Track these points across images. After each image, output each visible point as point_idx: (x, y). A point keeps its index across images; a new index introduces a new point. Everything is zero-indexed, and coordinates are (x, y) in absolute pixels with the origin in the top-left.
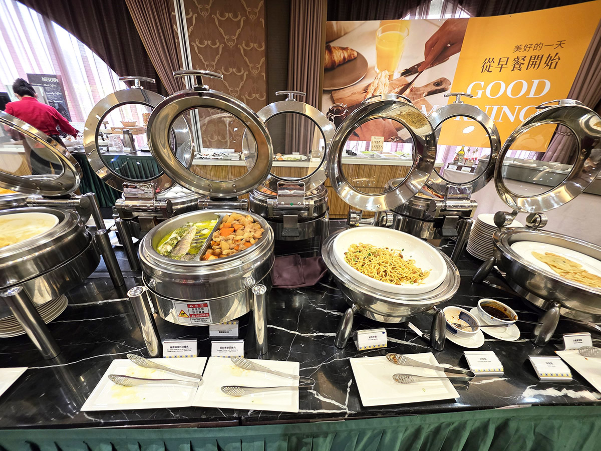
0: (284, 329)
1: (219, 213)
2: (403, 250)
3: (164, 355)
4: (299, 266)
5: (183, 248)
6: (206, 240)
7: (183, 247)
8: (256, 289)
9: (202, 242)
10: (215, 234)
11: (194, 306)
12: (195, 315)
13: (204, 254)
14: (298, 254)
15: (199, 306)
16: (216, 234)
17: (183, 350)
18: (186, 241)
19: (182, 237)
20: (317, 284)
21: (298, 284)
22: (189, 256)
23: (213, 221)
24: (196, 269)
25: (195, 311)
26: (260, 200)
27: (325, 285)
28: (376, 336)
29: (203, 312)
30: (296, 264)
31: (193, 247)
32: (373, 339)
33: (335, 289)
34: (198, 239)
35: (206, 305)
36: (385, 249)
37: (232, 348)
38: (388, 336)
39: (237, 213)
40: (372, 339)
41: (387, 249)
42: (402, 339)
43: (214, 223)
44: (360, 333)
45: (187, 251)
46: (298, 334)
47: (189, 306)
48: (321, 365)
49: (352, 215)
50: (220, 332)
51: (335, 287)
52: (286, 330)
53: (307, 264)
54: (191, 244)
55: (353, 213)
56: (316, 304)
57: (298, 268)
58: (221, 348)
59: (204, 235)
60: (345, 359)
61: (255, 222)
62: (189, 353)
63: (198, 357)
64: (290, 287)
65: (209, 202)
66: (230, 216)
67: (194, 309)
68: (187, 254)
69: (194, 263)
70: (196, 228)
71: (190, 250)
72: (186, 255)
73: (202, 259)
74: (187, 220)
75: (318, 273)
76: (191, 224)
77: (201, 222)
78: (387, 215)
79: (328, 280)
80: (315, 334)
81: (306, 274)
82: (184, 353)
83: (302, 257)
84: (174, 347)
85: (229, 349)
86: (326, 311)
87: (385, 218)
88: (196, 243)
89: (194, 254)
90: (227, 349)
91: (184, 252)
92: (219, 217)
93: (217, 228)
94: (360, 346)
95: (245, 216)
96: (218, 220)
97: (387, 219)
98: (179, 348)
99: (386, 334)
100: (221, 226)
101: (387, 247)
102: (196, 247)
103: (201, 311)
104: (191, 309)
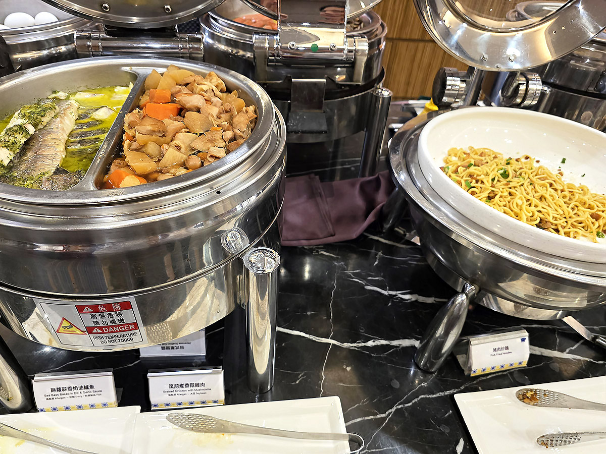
0: (302, 334)
1: (134, 68)
2: (563, 161)
3: (39, 406)
4: (319, 199)
5: (46, 157)
6: (106, 135)
7: (46, 152)
8: (253, 259)
9: (97, 140)
10: (128, 118)
11: (95, 308)
12: (101, 328)
13: (106, 170)
14: (316, 174)
15: (109, 308)
16: (132, 119)
17: (82, 394)
18: (53, 136)
19: (40, 127)
20: (362, 237)
21: (321, 236)
22: (64, 176)
23: (118, 89)
24: (87, 213)
25: (99, 319)
26: (229, 42)
27: (376, 238)
28: (507, 348)
29: (122, 321)
30: (313, 194)
31: (73, 153)
32: (502, 352)
33: (399, 245)
34: (85, 134)
35: (127, 306)
36: (523, 160)
37: (197, 385)
38: (532, 343)
39: (180, 68)
40: (499, 352)
41: (527, 158)
42: (552, 348)
43: (122, 93)
44: (476, 342)
45: (57, 163)
46: (334, 345)
47: (80, 309)
48: (393, 410)
49: (450, 81)
50: (163, 348)
51: (398, 243)
52: (307, 336)
53: (336, 195)
54: (67, 144)
55: (452, 75)
56: (364, 279)
57: (317, 205)
58: (171, 386)
59: (101, 122)
60: (442, 394)
61: (229, 90)
62: (97, 400)
63: (120, 405)
64: (304, 242)
65: (104, 39)
66: (162, 74)
67: (97, 315)
68: (58, 171)
69: (78, 197)
70: (76, 105)
71: (65, 161)
72: (55, 173)
73: (102, 185)
74: (51, 85)
75: (361, 213)
76: (62, 95)
77: (88, 90)
78: (527, 80)
79: (382, 227)
80: (370, 343)
81: (334, 214)
82: (85, 401)
83: (322, 180)
84: (59, 390)
85: (189, 388)
86: (385, 293)
87: (522, 88)
88: (80, 142)
89: (79, 173)
90: (184, 388)
91: (49, 165)
92: (134, 77)
93: (132, 104)
94: (473, 369)
95: (204, 76)
96: (131, 86)
97: (526, 91)
98: (73, 391)
99: (527, 341)
100: (144, 99)
101: (529, 155)
102: (80, 152)
103: (116, 318)
104: (89, 316)
